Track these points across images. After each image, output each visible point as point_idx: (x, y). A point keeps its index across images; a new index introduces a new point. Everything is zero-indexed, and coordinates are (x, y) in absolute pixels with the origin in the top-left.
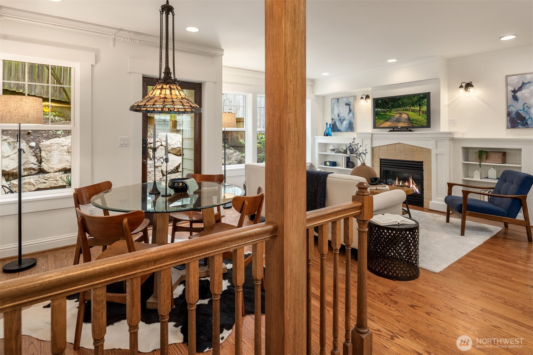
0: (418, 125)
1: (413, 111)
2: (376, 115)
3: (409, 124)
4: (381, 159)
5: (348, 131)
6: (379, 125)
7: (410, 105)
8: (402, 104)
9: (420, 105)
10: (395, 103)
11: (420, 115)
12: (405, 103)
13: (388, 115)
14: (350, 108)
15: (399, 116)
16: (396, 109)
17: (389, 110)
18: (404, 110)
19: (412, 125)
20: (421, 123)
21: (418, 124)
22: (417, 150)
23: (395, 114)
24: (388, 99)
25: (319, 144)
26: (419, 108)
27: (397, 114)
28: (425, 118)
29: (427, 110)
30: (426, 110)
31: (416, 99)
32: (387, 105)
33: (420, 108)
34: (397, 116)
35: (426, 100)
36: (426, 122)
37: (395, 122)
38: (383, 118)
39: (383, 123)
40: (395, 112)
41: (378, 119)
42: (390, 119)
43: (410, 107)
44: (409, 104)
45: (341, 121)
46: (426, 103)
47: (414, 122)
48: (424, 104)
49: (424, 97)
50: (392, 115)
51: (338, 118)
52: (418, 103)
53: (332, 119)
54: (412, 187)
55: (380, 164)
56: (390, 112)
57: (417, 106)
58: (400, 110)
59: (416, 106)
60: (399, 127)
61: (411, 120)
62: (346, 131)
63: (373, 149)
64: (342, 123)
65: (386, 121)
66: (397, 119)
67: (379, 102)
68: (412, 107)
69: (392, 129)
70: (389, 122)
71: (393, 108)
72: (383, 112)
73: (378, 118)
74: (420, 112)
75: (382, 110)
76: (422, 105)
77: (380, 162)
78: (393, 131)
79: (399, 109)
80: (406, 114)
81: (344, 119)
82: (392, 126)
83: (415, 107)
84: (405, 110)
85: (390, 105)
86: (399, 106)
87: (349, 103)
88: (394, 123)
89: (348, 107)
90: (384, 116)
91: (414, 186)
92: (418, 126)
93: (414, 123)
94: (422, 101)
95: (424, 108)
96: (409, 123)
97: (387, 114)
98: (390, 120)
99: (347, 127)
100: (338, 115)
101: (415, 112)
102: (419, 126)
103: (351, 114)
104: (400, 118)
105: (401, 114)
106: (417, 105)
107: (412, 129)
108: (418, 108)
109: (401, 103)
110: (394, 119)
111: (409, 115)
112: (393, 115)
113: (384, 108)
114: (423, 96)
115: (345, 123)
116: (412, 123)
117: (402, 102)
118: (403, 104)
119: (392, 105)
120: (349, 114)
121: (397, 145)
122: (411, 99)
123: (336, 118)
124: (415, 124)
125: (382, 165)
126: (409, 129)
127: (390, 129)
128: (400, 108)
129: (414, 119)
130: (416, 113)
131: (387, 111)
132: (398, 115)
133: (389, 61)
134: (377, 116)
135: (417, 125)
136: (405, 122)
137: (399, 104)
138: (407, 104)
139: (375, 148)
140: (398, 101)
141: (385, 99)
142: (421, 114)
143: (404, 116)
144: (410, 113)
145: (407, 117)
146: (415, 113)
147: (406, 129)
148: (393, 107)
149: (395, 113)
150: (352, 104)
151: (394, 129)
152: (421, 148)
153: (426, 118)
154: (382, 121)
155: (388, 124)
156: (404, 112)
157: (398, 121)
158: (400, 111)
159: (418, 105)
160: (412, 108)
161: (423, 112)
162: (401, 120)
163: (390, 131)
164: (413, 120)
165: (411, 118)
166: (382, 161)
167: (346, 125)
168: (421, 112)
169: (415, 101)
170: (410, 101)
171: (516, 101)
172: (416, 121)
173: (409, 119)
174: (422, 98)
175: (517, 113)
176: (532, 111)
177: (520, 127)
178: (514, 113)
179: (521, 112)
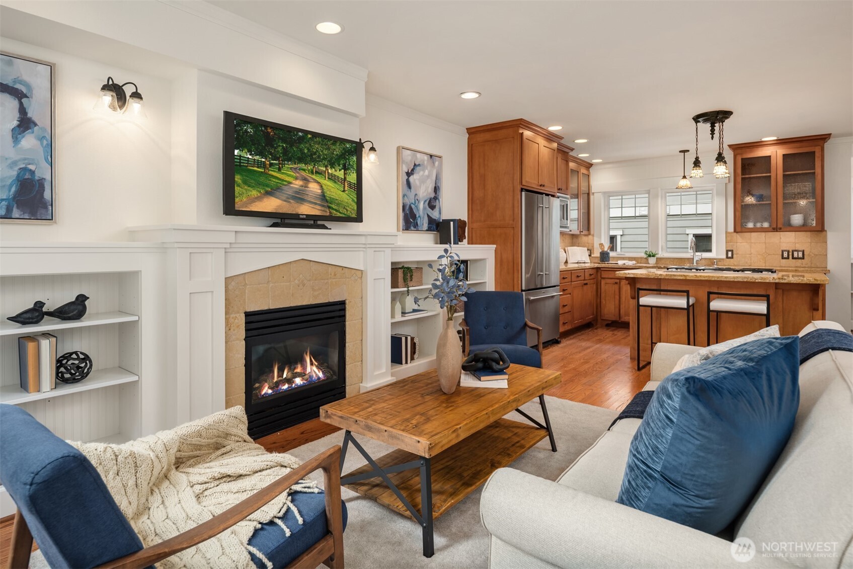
0: (340, 213)
1: (332, 178)
3: (323, 209)
4: (249, 314)
5: (13, 217)
6: (246, 204)
8: (309, 154)
9: (345, 168)
10: (291, 146)
11: (344, 191)
12: (315, 153)
13: (273, 176)
14: (23, 111)
15: (302, 186)
16: (295, 164)
17: (277, 162)
18: (312, 173)
19: (330, 213)
20: (347, 210)
21: (341, 211)
22: (335, 275)
26: (343, 174)
27: (296, 178)
28: (353, 200)
29: (357, 182)
30: (355, 182)
31: (337, 150)
32: (272, 146)
33: (345, 174)
34: (297, 184)
36: (356, 208)
37: (292, 201)
38: (259, 184)
39: (258, 199)
40: (292, 173)
41: (242, 185)
42: (278, 188)
43: (326, 167)
44: (324, 159)
46: (355, 167)
47: (333, 206)
48: (352, 167)
49: (352, 152)
50: (283, 180)
52: (342, 162)
54: (309, 373)
56: (280, 169)
57: (340, 168)
58: (304, 170)
59: (338, 168)
60: (301, 216)
61: (327, 201)
63: (228, 282)
65: (268, 194)
66: (297, 192)
67: (246, 131)
68: (331, 168)
69: (279, 221)
70: (276, 198)
71: (288, 161)
72: (258, 164)
73: (245, 182)
74: (344, 185)
75: (257, 158)
76: (348, 169)
78: (282, 225)
79: (303, 166)
80: (318, 183)
83: (336, 171)
84: (317, 172)
85: (280, 150)
86: (301, 160)
87: (20, 87)
88: (289, 202)
89: (10, 101)
90: (262, 179)
91: (315, 368)
92: (341, 215)
93: (333, 209)
94: (349, 159)
95: (352, 177)
96: (323, 206)
97: (270, 172)
98: (277, 193)
99: (5, 196)
101: (335, 182)
102: (344, 216)
103: (30, 142)
104: (303, 191)
106: (339, 166)
107: (327, 224)
108: (340, 174)
109: (306, 151)
110: (290, 192)
111: (323, 186)
112: (287, 179)
113: (262, 155)
114: (351, 148)
116: (329, 207)
117: (308, 149)
118: (312, 155)
119: (285, 152)
120: (16, 140)
122: (328, 149)
124: (336, 210)
126: (319, 222)
127: (273, 220)
128: (306, 164)
129: (333, 199)
130: (338, 184)
131: (271, 165)
134: (241, 174)
135: (339, 215)
136: (316, 204)
137: (301, 150)
138: (319, 157)
139: (233, 278)
140: (300, 143)
141: (266, 127)
142: (346, 188)
143: (314, 188)
144: (327, 183)
145: (320, 191)
146: (336, 186)
147: (312, 222)
148: (287, 157)
149: (292, 176)
151: (284, 220)
152: (343, 268)
153: (356, 200)
154: (254, 193)
155: (270, 204)
156: (314, 177)
157: (299, 196)
158: (303, 173)
159: (341, 166)
160: (330, 171)
161: (350, 184)
162: (306, 197)
164: (332, 201)
165: (328, 194)
166: (251, 318)
168: (346, 184)
169: (337, 155)
170: (326, 152)
171: (409, 190)
172: (338, 204)
173: (323, 197)
174: (351, 152)
175: (411, 208)
176: (421, 206)
177: (412, 228)
178: (407, 207)
179: (413, 206)
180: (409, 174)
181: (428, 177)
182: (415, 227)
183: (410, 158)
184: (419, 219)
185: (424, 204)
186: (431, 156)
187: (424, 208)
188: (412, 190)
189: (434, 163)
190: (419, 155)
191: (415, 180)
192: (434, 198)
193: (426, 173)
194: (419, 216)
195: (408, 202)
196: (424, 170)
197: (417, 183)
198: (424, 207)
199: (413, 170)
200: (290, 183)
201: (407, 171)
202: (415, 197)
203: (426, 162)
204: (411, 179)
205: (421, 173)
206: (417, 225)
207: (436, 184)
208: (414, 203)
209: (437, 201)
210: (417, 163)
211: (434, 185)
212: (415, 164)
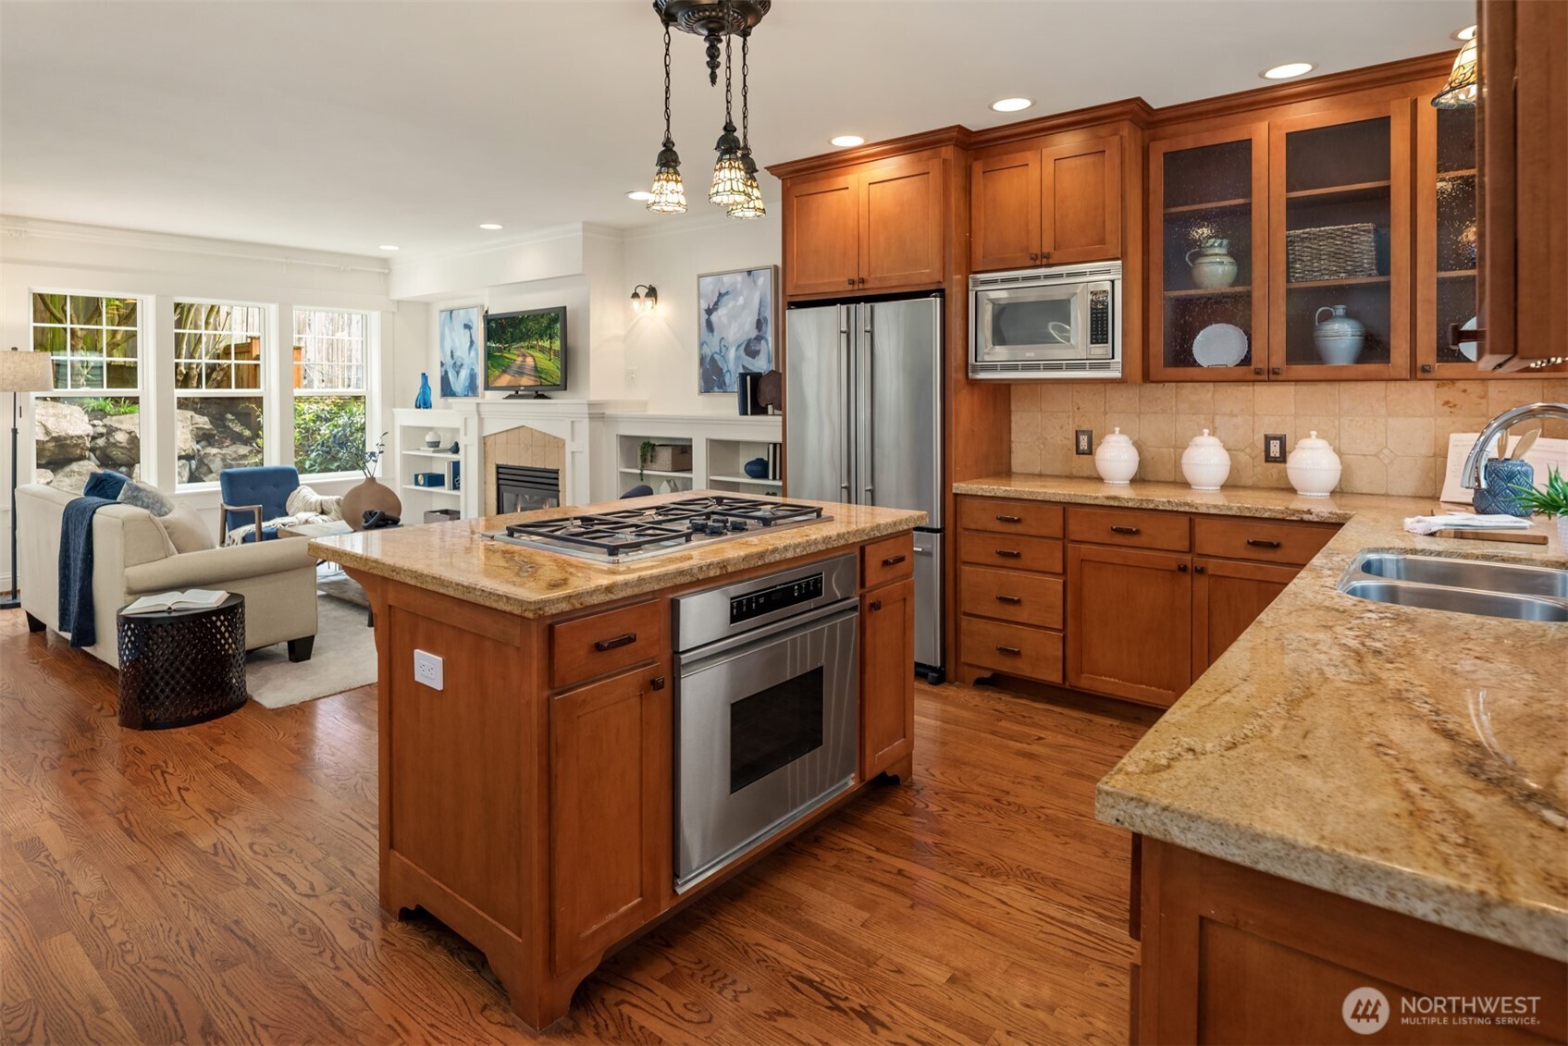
0: (551, 382)
1: (542, 350)
2: (488, 359)
3: (537, 380)
4: (498, 467)
5: (467, 396)
6: (493, 381)
7: (537, 336)
8: (527, 331)
9: (551, 338)
10: (516, 329)
11: (551, 360)
12: (530, 330)
13: (506, 357)
14: (471, 337)
15: (522, 361)
16: (517, 343)
17: (507, 345)
18: (528, 348)
19: (541, 382)
20: (555, 380)
21: (551, 380)
22: (548, 443)
23: (515, 355)
24: (505, 319)
25: (405, 429)
26: (549, 343)
27: (519, 356)
28: (560, 368)
29: (561, 349)
30: (559, 350)
31: (545, 322)
32: (505, 333)
33: (551, 343)
35: (558, 325)
36: (562, 376)
38: (499, 365)
39: (499, 377)
40: (516, 352)
41: (492, 367)
42: (509, 366)
43: (537, 340)
44: (536, 333)
45: (458, 368)
46: (559, 334)
47: (543, 376)
49: (557, 318)
50: (511, 359)
51: (452, 362)
52: (548, 332)
53: (442, 364)
55: (498, 479)
56: (509, 351)
57: (547, 338)
58: (523, 347)
59: (545, 339)
60: (523, 388)
61: (539, 372)
62: (465, 396)
63: (484, 441)
64: (458, 373)
65: (504, 372)
66: (519, 368)
67: (492, 326)
68: (540, 340)
69: (513, 393)
70: (508, 374)
71: (513, 342)
72: (500, 350)
73: (492, 365)
74: (550, 353)
75: (497, 345)
76: (553, 338)
77: (498, 473)
78: (517, 396)
79: (522, 344)
80: (532, 356)
81: (462, 365)
82: (512, 384)
83: (544, 342)
84: (532, 347)
85: (509, 334)
86: (521, 339)
87: (470, 324)
88: (515, 377)
89: (467, 330)
90: (500, 361)
93: (544, 379)
94: (555, 327)
95: (557, 345)
96: (536, 377)
97: (504, 355)
98: (509, 370)
99: (467, 384)
100: (452, 352)
101: (544, 353)
102: (553, 386)
103: (473, 353)
104: (523, 365)
105: (524, 356)
106: (546, 336)
107: (545, 394)
108: (547, 344)
109: (525, 329)
110: (516, 368)
111: (536, 359)
112: (514, 357)
113: (500, 342)
114: (555, 316)
115: (464, 373)
116: (540, 377)
117: (527, 328)
119: (512, 334)
120: (469, 353)
121: (521, 429)
122: (538, 323)
123: (449, 361)
124: (547, 380)
125: (501, 482)
126: (541, 393)
127: (508, 393)
128: (523, 342)
129: (543, 369)
131: (505, 348)
132: (520, 359)
133: (483, 226)
134: (491, 361)
135: (549, 384)
136: (531, 376)
137: (521, 331)
138: (533, 332)
139: (487, 439)
140: (519, 324)
141: (501, 319)
142: (552, 357)
143: (529, 361)
144: (538, 355)
145: (533, 363)
146: (545, 356)
147: (535, 393)
148: (513, 339)
149: (517, 354)
150: (474, 328)
151: (517, 392)
152: (555, 438)
153: (562, 367)
154: (497, 373)
155: (505, 380)
156: (529, 351)
157: (520, 373)
158: (523, 350)
159: (548, 336)
160: (540, 343)
161: (556, 352)
162: (525, 371)
163: (510, 397)
164: (542, 371)
165: (539, 365)
166: (501, 470)
167: (465, 380)
168: (552, 353)
169: (544, 326)
170: (537, 327)
171: (711, 335)
172: (546, 374)
173: (536, 368)
174: (554, 320)
175: (713, 359)
176: (732, 354)
177: (716, 389)
178: (708, 359)
179: (716, 357)
180: (709, 312)
181: (744, 307)
182: (720, 387)
183: (711, 287)
184: (728, 375)
185: (737, 350)
186: (749, 272)
187: (738, 358)
188: (715, 333)
189: (755, 282)
190: (726, 279)
191: (720, 317)
192: (755, 339)
193: (741, 300)
194: (728, 371)
195: (708, 351)
196: (735, 299)
197: (725, 320)
198: (736, 355)
199: (716, 304)
200: (515, 360)
201: (706, 308)
202: (720, 342)
203: (739, 286)
204: (714, 317)
205: (731, 304)
206: (725, 384)
207: (759, 314)
208: (718, 351)
209: (763, 342)
210: (723, 291)
211: (756, 318)
212: (720, 294)
